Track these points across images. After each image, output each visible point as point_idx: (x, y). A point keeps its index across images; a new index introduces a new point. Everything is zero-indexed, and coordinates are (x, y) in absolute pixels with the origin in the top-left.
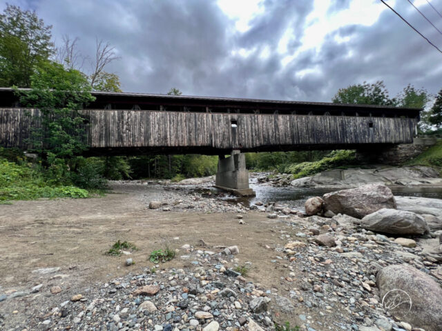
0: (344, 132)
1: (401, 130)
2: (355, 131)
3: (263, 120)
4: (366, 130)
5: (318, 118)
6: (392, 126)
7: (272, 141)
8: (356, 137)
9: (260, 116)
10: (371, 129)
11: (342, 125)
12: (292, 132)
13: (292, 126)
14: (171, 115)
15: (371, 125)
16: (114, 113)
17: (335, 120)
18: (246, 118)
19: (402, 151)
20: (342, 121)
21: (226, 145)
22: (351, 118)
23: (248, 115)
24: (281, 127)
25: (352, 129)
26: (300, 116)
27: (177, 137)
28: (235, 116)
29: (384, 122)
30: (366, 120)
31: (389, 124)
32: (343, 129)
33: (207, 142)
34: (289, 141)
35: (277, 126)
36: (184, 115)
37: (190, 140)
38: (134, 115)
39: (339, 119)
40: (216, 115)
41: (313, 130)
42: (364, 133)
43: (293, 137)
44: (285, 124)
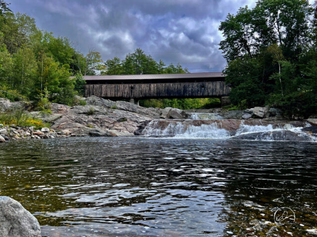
0: (185, 91)
1: (225, 88)
2: (192, 90)
3: (144, 86)
4: (200, 89)
5: (171, 84)
6: (218, 87)
7: (148, 95)
8: (192, 93)
9: (143, 85)
10: (203, 88)
11: (185, 87)
12: (157, 91)
13: (157, 88)
14: (109, 86)
15: (203, 86)
16: (92, 86)
17: (180, 85)
18: (137, 86)
19: (224, 100)
20: (185, 86)
21: (128, 96)
22: (191, 83)
23: (138, 84)
24: (152, 89)
25: (190, 89)
26: (162, 84)
27: (111, 94)
28: (133, 85)
29: (213, 85)
30: (200, 84)
31: (216, 86)
32: (185, 89)
33: (121, 95)
34: (155, 95)
35: (150, 89)
36: (113, 85)
37: (115, 94)
38: (97, 86)
39: (183, 84)
40: (125, 85)
41: (168, 90)
42: (198, 91)
43: (157, 93)
44: (154, 87)
